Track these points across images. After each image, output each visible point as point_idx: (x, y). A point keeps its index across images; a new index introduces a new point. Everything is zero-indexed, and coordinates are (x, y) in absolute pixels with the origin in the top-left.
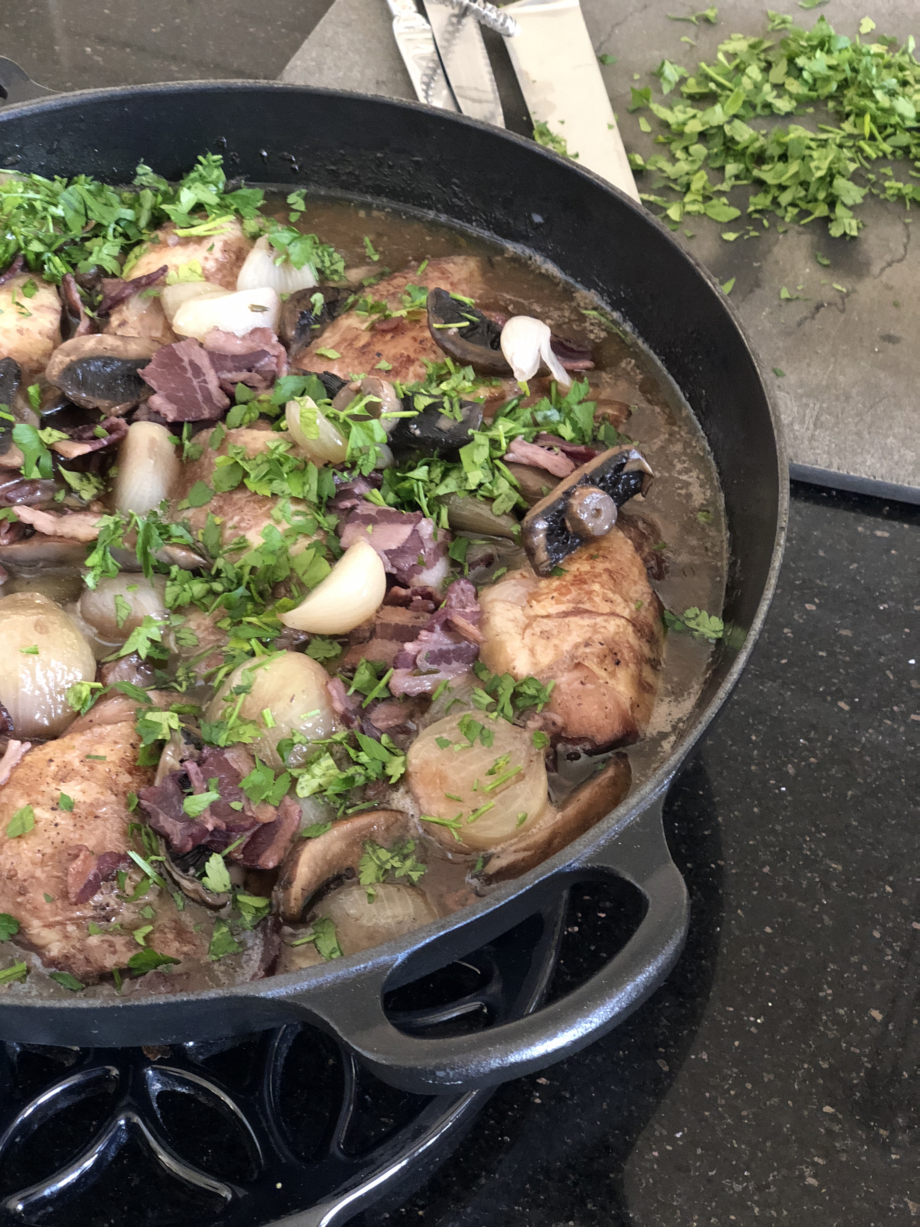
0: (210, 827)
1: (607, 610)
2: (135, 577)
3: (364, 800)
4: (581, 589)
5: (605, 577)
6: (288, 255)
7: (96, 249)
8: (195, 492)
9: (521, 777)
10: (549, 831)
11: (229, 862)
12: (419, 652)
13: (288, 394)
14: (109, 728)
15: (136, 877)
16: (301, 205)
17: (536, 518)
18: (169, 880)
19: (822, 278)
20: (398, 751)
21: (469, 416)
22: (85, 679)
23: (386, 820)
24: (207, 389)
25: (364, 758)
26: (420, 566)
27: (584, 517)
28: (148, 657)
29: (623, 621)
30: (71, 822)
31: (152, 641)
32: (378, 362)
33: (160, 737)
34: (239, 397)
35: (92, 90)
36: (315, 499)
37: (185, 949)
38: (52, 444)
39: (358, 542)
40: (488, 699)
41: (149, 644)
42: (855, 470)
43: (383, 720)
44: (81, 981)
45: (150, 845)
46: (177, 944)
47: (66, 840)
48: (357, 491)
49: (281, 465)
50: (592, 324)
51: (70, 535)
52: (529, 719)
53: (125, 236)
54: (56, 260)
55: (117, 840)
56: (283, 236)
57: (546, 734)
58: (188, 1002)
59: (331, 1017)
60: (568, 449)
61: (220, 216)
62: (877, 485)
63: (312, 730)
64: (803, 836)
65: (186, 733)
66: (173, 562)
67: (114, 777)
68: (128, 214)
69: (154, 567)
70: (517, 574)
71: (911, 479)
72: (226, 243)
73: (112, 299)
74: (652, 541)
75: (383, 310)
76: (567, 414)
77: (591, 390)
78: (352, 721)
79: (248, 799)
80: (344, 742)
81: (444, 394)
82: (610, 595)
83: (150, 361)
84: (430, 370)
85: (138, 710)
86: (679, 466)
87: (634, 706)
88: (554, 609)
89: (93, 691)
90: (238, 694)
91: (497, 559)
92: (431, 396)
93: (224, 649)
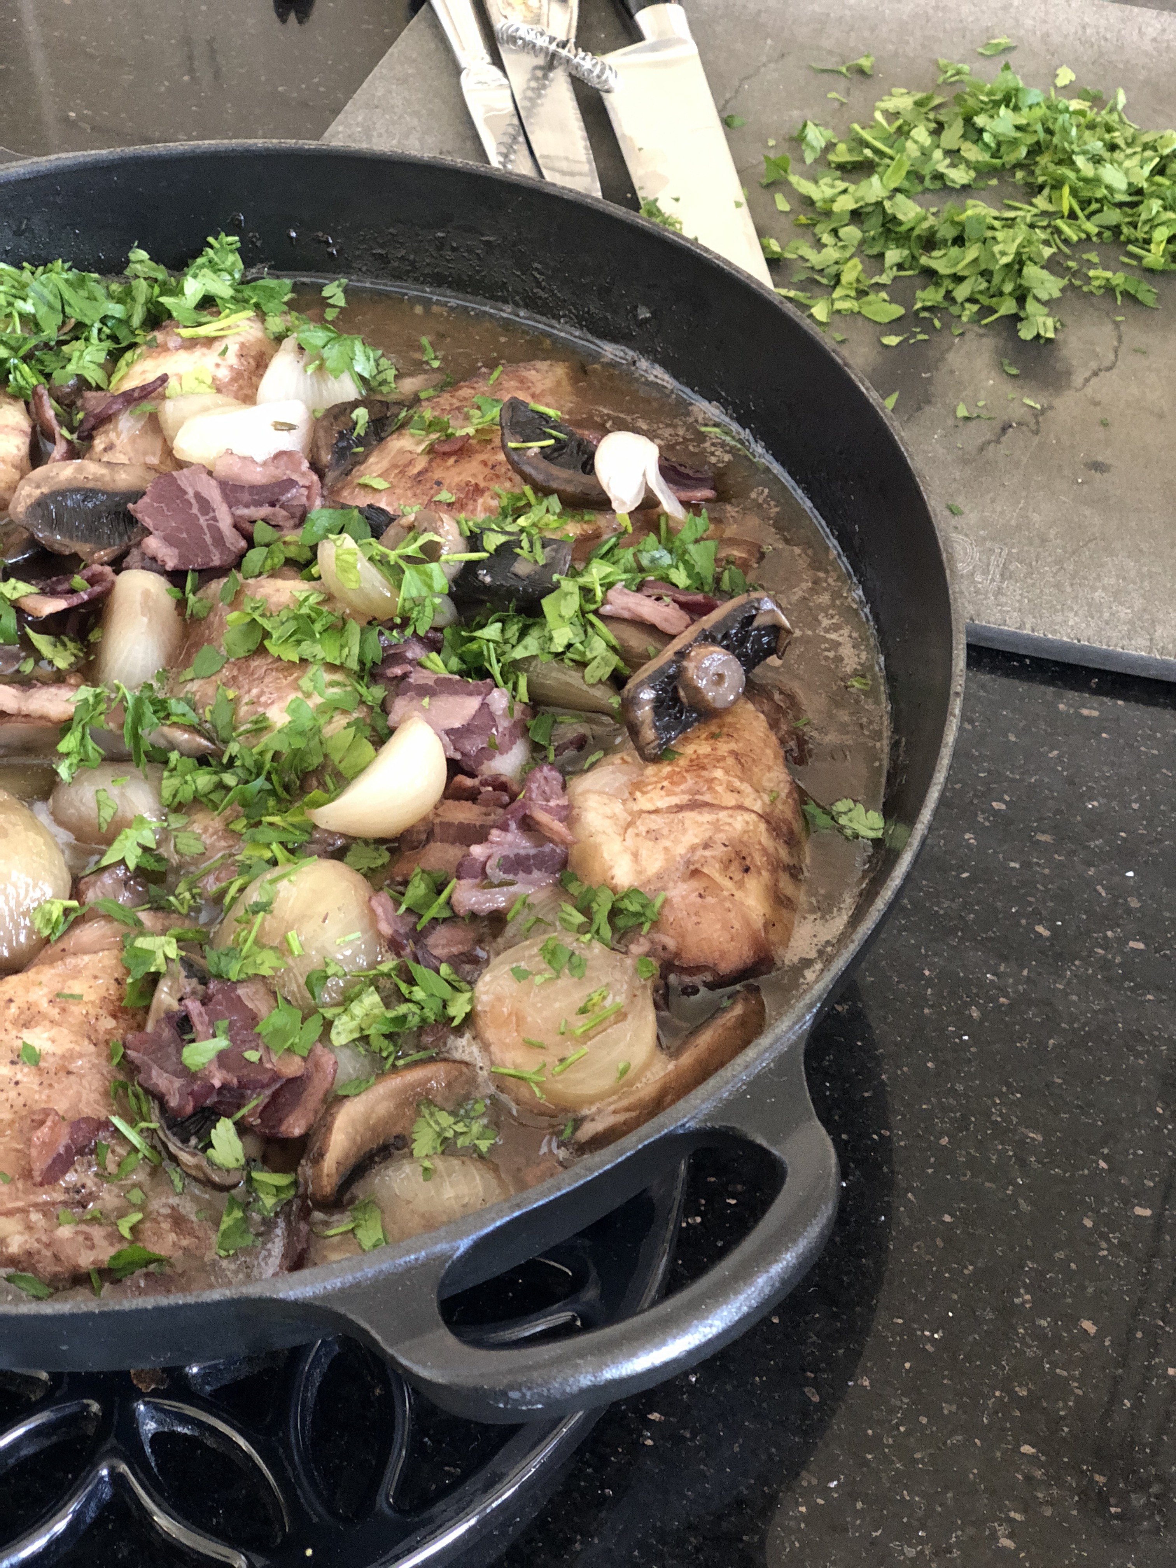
0: (217, 1083)
1: (733, 803)
2: (124, 767)
3: (420, 1048)
4: (699, 776)
5: (730, 761)
6: (323, 361)
7: (76, 354)
8: (204, 657)
9: (621, 1016)
10: (658, 1085)
11: (242, 1129)
12: (489, 857)
13: (321, 532)
14: (86, 958)
15: (121, 1151)
16: (340, 300)
17: (641, 685)
18: (164, 1153)
19: (1010, 391)
20: (463, 985)
21: (553, 558)
22: (56, 896)
23: (448, 1073)
24: (218, 529)
25: (419, 994)
26: (491, 750)
27: (702, 684)
28: (138, 867)
29: (753, 816)
30: (37, 1080)
31: (146, 849)
32: (438, 493)
33: (153, 969)
34: (257, 537)
35: (71, 154)
36: (354, 665)
37: (185, 1242)
38: (17, 600)
39: (410, 718)
40: (579, 918)
41: (139, 851)
42: (1054, 632)
43: (444, 946)
44: (49, 1286)
45: (140, 1109)
46: (172, 1237)
47: (29, 1103)
48: (410, 655)
49: (313, 622)
50: (713, 444)
51: (39, 713)
52: (632, 942)
53: (113, 338)
54: (25, 368)
55: (96, 1102)
56: (316, 336)
57: (655, 963)
58: (186, 1306)
59: (370, 1323)
60: (682, 598)
61: (236, 312)
62: (1083, 651)
63: (352, 959)
64: (991, 1097)
65: (187, 963)
66: (172, 747)
67: (93, 1021)
68: (117, 310)
69: (146, 754)
70: (616, 759)
71: (1125, 642)
72: (242, 345)
73: (96, 416)
74: (790, 716)
75: (444, 428)
76: (681, 557)
77: (712, 527)
78: (403, 947)
79: (267, 1049)
80: (393, 973)
81: (522, 530)
82: (737, 783)
83: (144, 493)
84: (505, 502)
85: (125, 936)
86: (826, 622)
87: (769, 924)
88: (663, 802)
89: (67, 911)
90: (256, 913)
91: (591, 741)
92: (504, 533)
93: (238, 858)
